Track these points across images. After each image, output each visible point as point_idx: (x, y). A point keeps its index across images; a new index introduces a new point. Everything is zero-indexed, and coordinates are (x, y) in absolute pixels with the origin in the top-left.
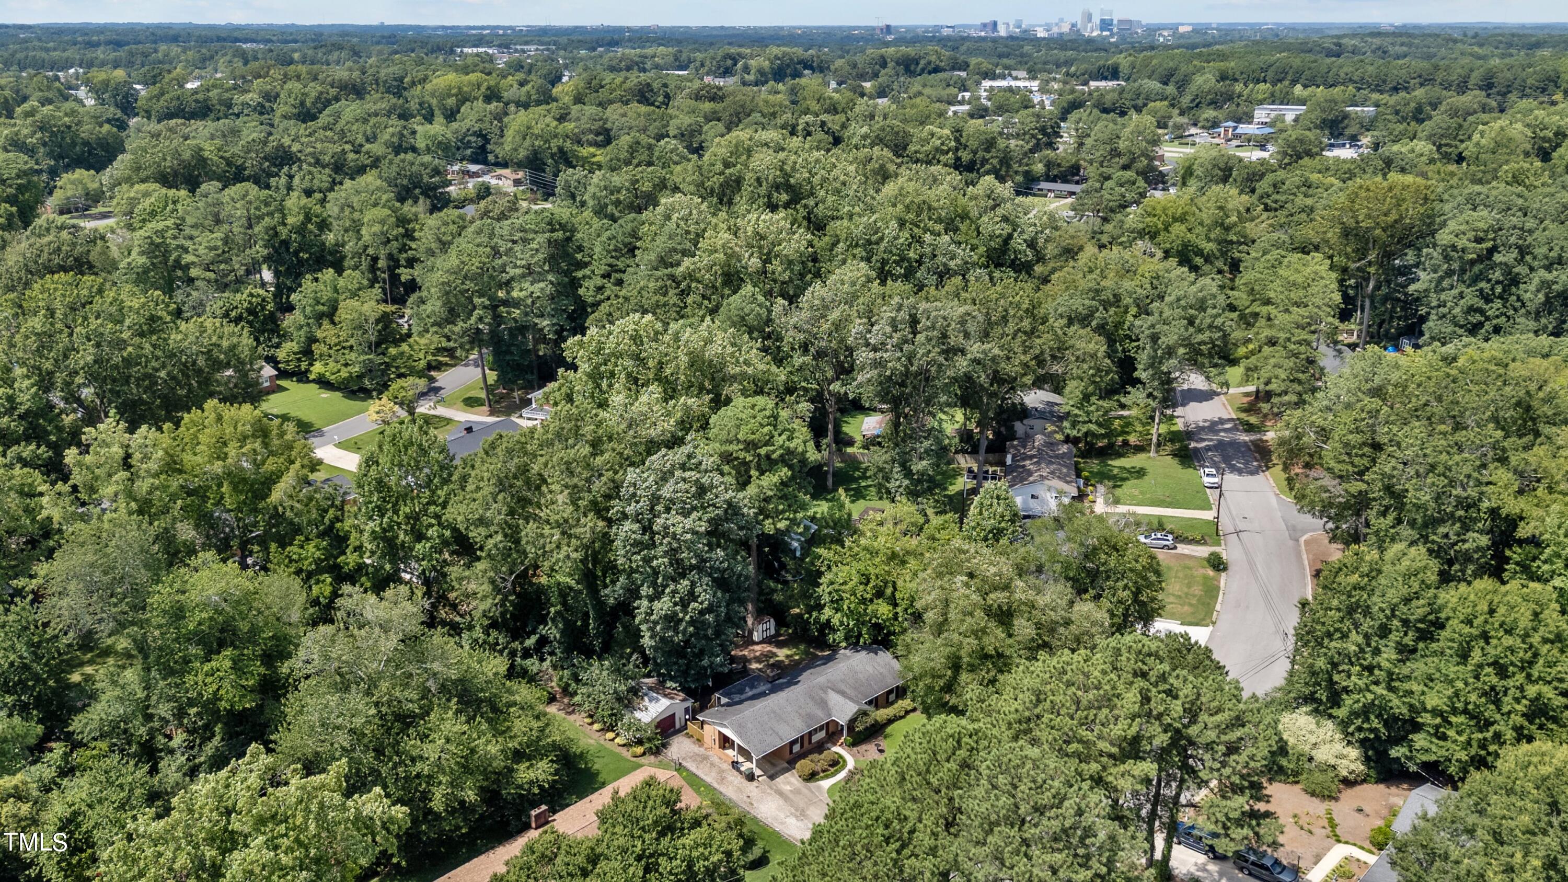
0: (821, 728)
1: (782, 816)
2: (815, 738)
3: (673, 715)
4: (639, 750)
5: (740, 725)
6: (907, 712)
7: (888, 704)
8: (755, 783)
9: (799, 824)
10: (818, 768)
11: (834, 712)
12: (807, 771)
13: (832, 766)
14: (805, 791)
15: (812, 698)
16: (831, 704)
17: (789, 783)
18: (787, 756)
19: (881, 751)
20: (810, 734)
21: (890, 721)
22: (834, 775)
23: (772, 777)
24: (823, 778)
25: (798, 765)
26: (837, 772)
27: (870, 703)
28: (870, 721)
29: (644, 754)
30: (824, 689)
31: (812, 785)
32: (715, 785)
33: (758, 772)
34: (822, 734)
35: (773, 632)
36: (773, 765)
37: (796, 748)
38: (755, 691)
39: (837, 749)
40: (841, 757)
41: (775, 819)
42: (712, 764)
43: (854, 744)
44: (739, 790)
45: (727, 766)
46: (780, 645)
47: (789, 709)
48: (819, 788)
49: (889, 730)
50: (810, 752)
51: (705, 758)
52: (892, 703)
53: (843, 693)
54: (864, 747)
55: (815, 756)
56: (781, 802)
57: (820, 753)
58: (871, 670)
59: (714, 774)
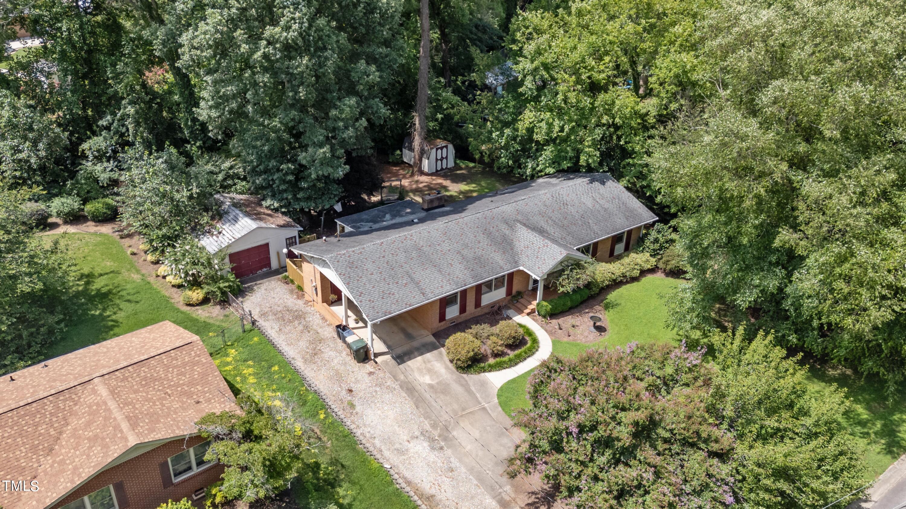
0: (499, 282)
1: (404, 436)
2: (488, 299)
3: (267, 245)
4: (197, 295)
5: (351, 265)
6: (643, 273)
7: (612, 257)
8: (369, 367)
9: (433, 457)
10: (486, 349)
11: (523, 259)
12: (464, 353)
13: (512, 346)
14: (457, 389)
15: (488, 234)
16: (519, 245)
17: (430, 371)
18: (434, 322)
19: (601, 329)
20: (478, 290)
21: (616, 284)
22: (513, 363)
23: (401, 359)
24: (492, 368)
25: (450, 341)
26: (520, 359)
27: (585, 250)
28: (584, 278)
29: (205, 301)
30: (510, 223)
31: (472, 378)
32: (299, 364)
33: (378, 346)
34: (500, 294)
35: (451, 164)
36: (409, 337)
37: (453, 312)
38: (398, 220)
39: (522, 319)
40: (529, 333)
41: (388, 440)
42: (307, 328)
43: (553, 315)
44: (338, 377)
45: (330, 333)
46: (456, 179)
47: (446, 246)
48: (484, 384)
49: (613, 296)
50: (477, 320)
51: (299, 316)
52: (619, 257)
53: (541, 232)
54: (568, 321)
55: (484, 329)
56: (408, 406)
57: (494, 323)
58: (589, 203)
59: (303, 344)
